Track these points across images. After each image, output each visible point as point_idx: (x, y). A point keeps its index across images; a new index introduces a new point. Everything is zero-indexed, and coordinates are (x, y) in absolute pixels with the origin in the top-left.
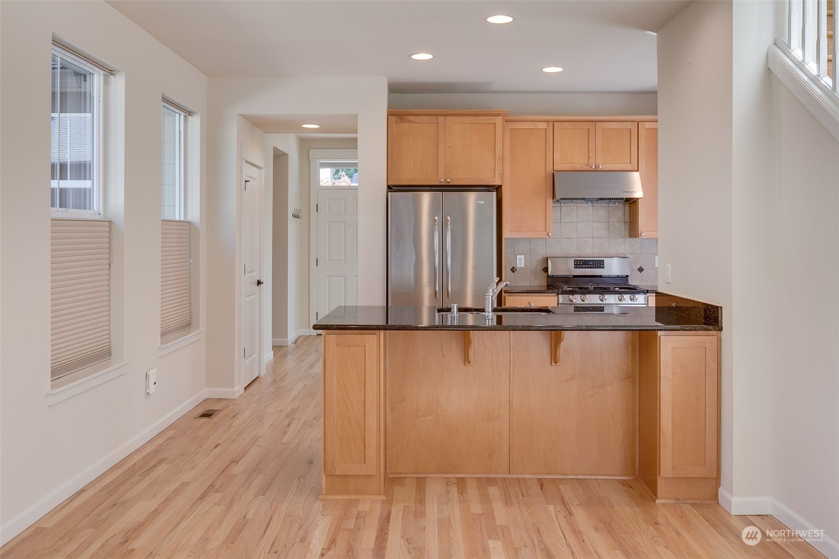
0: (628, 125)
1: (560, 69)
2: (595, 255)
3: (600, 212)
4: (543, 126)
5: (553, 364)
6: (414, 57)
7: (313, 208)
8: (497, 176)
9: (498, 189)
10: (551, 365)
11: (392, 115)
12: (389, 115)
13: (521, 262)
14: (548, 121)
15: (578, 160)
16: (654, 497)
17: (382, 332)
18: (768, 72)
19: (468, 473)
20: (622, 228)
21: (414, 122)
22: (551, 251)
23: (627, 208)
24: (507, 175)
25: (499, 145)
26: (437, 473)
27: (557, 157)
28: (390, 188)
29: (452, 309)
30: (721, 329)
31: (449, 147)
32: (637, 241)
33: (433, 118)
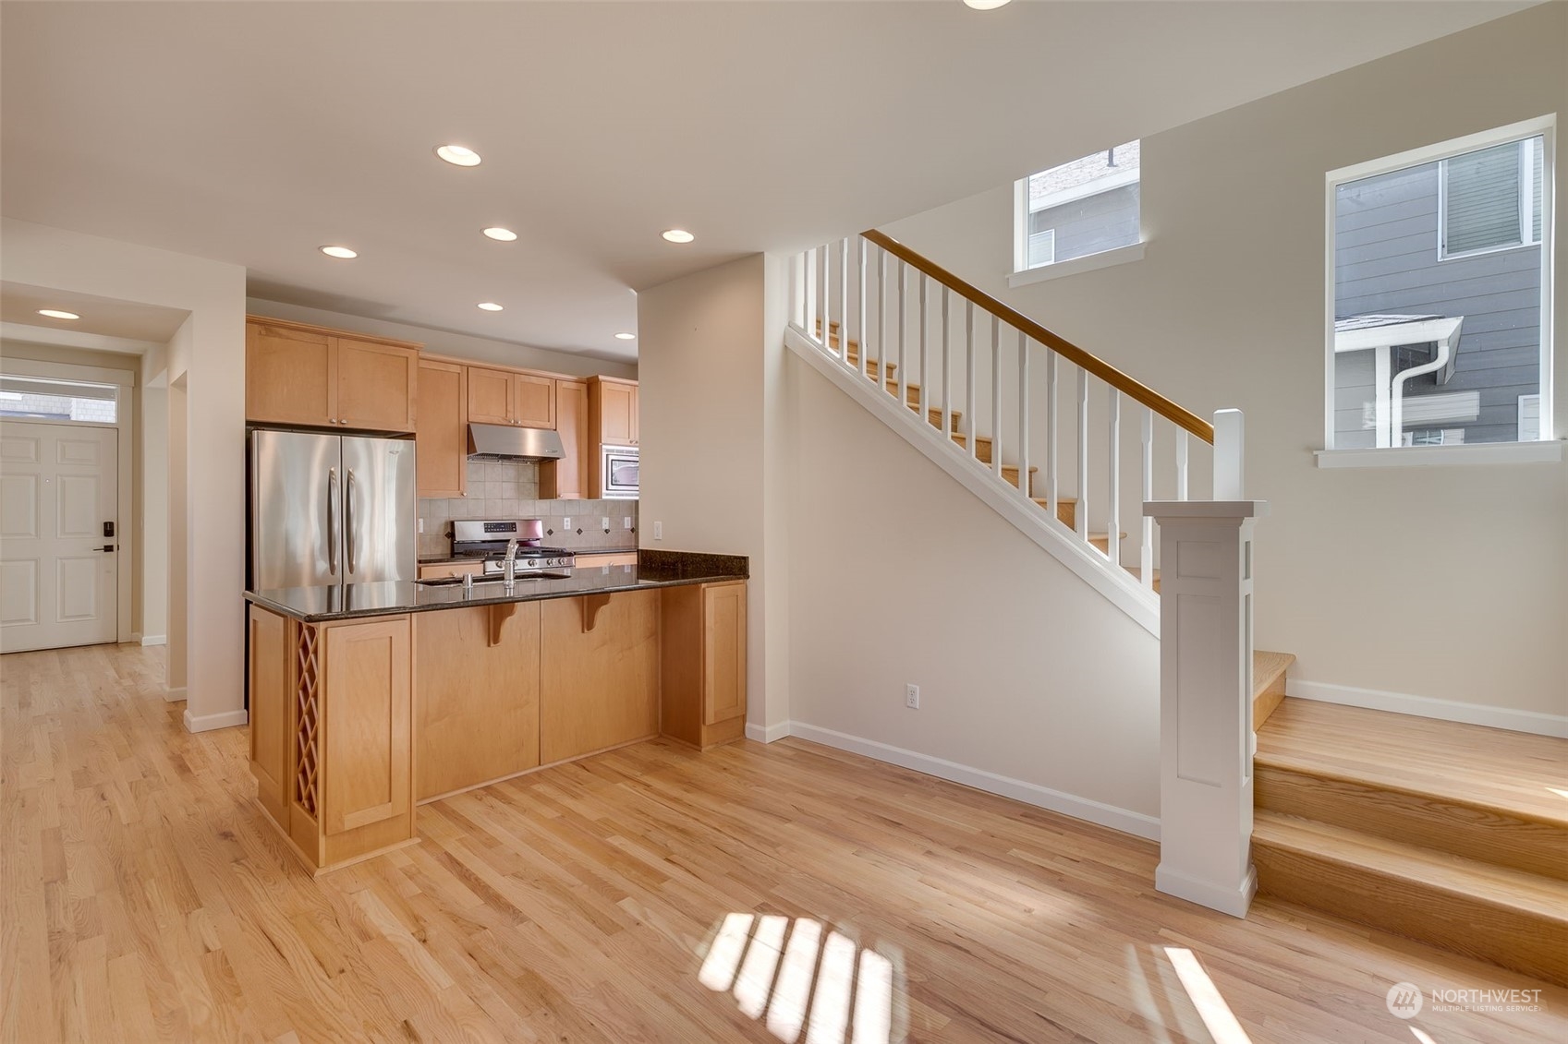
0: (548, 382)
1: (499, 308)
2: (504, 518)
3: (510, 471)
5: (586, 631)
6: (328, 251)
8: (411, 422)
10: (583, 632)
11: (253, 322)
12: (248, 321)
14: (461, 365)
15: (495, 413)
16: (698, 748)
17: (414, 615)
18: (785, 350)
19: (492, 779)
20: (531, 488)
21: (288, 338)
22: (459, 513)
23: (537, 468)
24: (422, 422)
25: (413, 385)
26: (453, 790)
27: (472, 406)
28: (251, 423)
29: (466, 579)
30: (748, 577)
31: (344, 379)
32: (547, 502)
33: (320, 337)
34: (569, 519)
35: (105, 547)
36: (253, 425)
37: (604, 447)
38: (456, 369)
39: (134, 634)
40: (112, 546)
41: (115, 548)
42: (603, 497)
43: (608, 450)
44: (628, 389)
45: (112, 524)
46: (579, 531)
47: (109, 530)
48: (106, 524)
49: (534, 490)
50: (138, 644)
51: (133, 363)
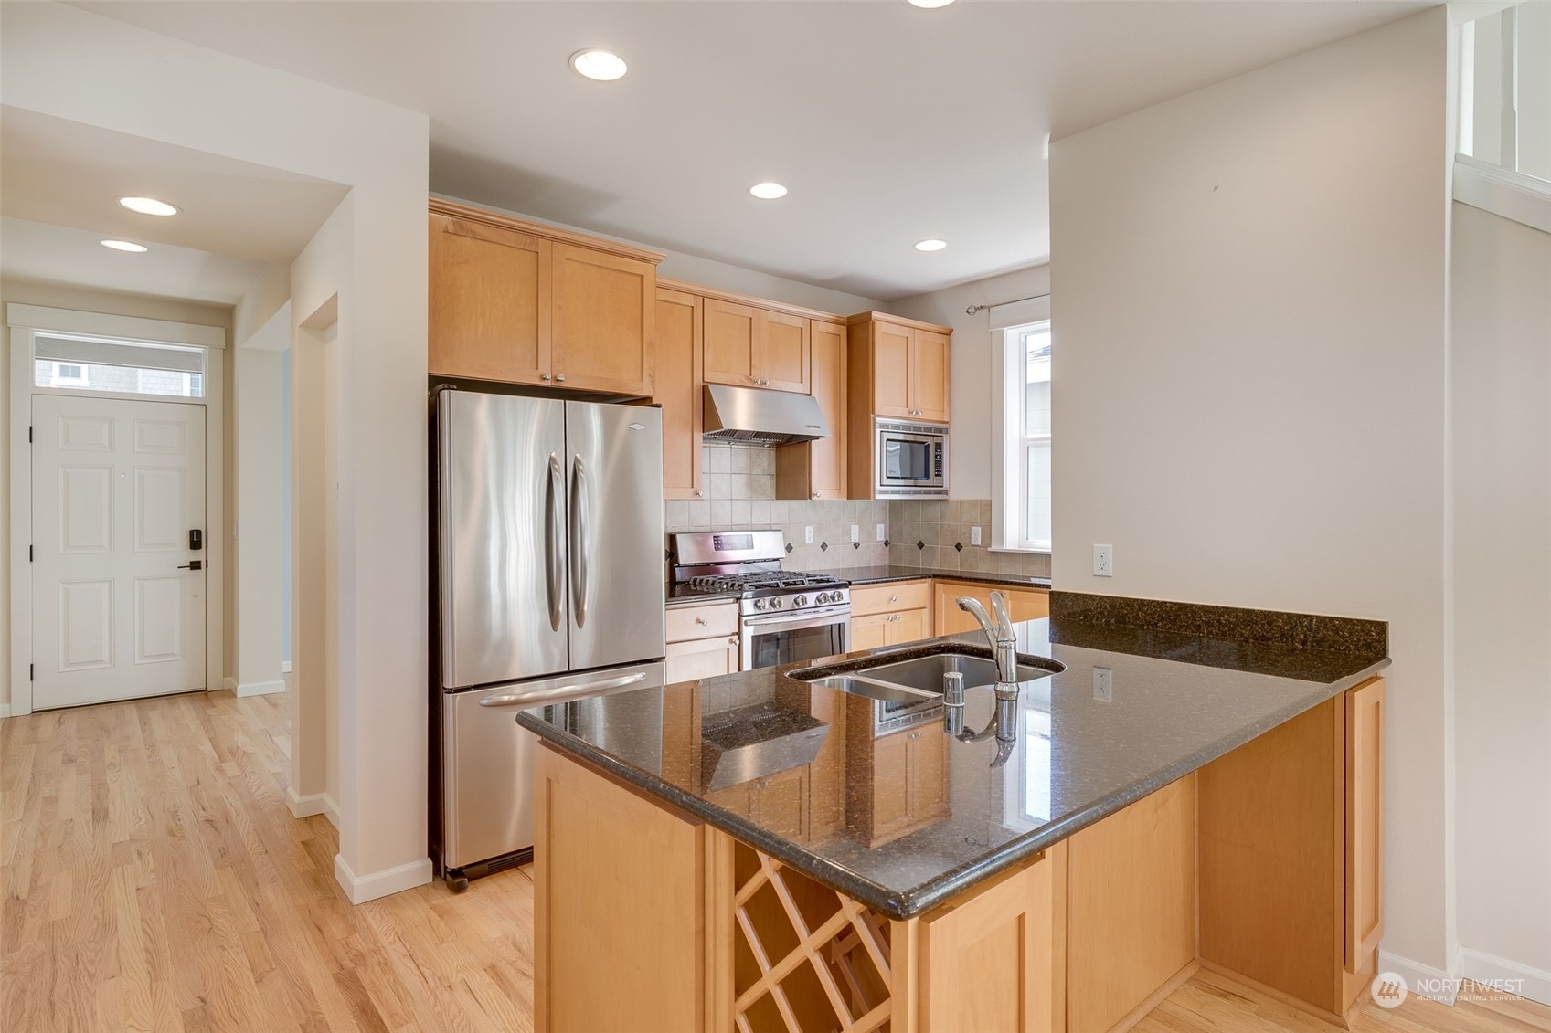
0: (800, 323)
2: (734, 528)
3: (741, 458)
7: (18, 434)
8: (647, 380)
11: (436, 211)
14: (695, 295)
15: (737, 369)
21: (483, 240)
23: (773, 453)
25: (649, 320)
27: (709, 358)
31: (560, 307)
32: (785, 505)
33: (528, 239)
34: (812, 528)
35: (192, 563)
36: (437, 383)
37: (878, 420)
38: (688, 300)
39: (225, 679)
40: (199, 562)
41: (203, 565)
42: (878, 497)
43: (882, 426)
44: (906, 332)
45: (199, 532)
46: (824, 546)
47: (196, 540)
48: (192, 532)
49: (768, 484)
50: (228, 693)
51: (222, 316)
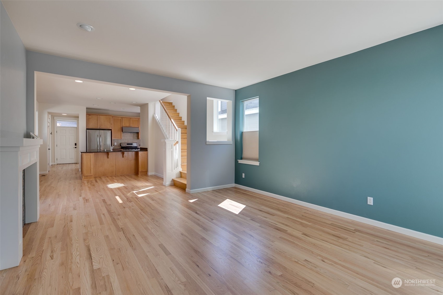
0: (137, 119)
2: (131, 142)
3: (132, 135)
4: (120, 118)
5: (123, 157)
7: (55, 132)
8: (111, 127)
9: (111, 130)
11: (87, 114)
12: (86, 114)
13: (116, 144)
14: (121, 117)
15: (127, 125)
16: (138, 174)
17: (94, 153)
18: (153, 117)
20: (136, 137)
21: (92, 116)
22: (121, 142)
23: (137, 134)
24: (113, 127)
25: (111, 122)
27: (123, 124)
28: (87, 129)
30: (148, 151)
31: (100, 121)
32: (139, 140)
33: (97, 115)
40: (76, 147)
45: (76, 143)
51: (78, 118)
